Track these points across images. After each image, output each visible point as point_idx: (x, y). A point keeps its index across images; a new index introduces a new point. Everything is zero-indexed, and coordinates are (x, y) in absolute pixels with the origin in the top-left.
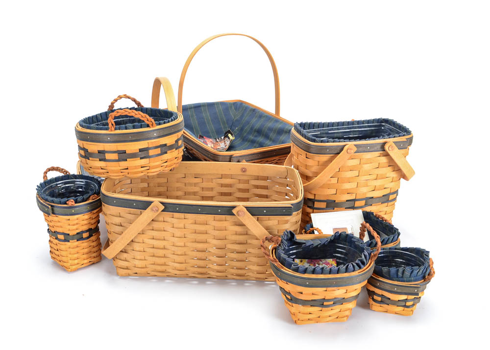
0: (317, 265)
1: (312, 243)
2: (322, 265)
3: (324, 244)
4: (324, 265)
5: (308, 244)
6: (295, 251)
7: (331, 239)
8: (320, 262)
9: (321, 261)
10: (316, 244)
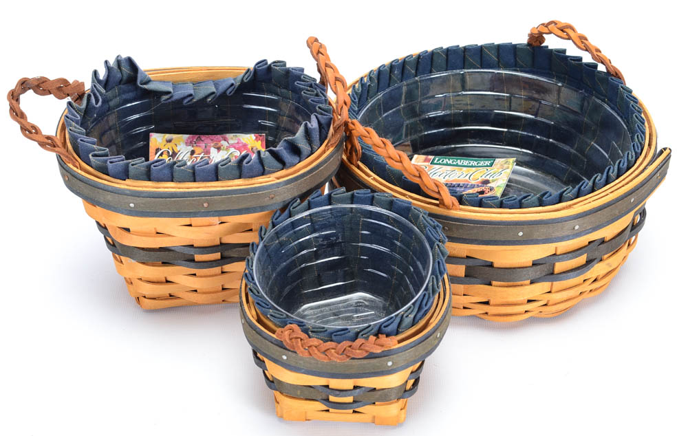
0: (213, 151)
1: (192, 92)
2: (227, 149)
3: (225, 92)
4: (232, 150)
5: (178, 95)
6: (137, 116)
7: (242, 80)
8: (223, 143)
9: (225, 139)
10: (201, 93)
